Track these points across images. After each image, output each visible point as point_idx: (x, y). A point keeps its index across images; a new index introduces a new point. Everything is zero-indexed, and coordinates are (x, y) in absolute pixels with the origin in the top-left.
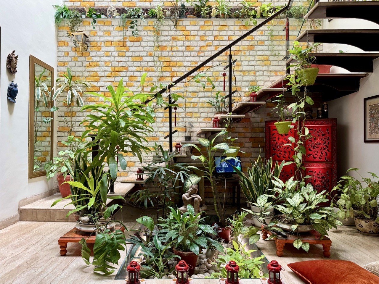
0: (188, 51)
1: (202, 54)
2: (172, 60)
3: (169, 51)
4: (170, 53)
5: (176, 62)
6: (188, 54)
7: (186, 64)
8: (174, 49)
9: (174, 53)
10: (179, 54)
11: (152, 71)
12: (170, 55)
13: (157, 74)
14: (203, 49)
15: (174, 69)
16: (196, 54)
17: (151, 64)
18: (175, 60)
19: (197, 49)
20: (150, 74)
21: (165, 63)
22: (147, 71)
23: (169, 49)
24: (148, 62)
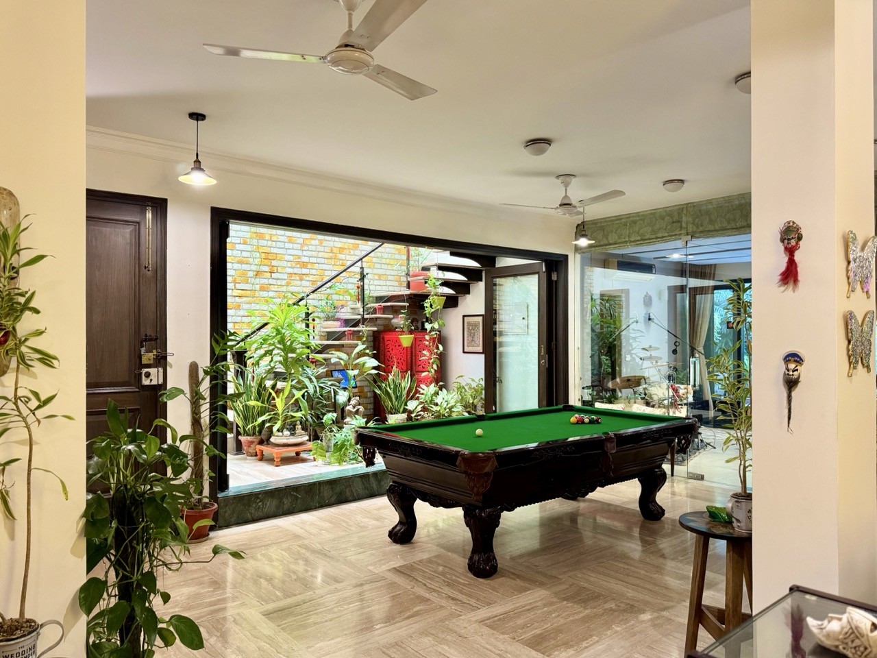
0: (290, 242)
1: (306, 248)
2: (272, 251)
3: (267, 240)
4: (269, 243)
5: (276, 254)
6: (290, 246)
7: (287, 258)
8: (274, 238)
9: (274, 243)
10: (280, 245)
11: (247, 264)
12: (269, 245)
13: (254, 268)
14: (307, 242)
15: (274, 263)
16: (299, 246)
17: (245, 254)
18: (275, 252)
19: (301, 241)
20: (245, 267)
21: (263, 255)
22: (241, 262)
23: (267, 237)
24: (242, 251)
